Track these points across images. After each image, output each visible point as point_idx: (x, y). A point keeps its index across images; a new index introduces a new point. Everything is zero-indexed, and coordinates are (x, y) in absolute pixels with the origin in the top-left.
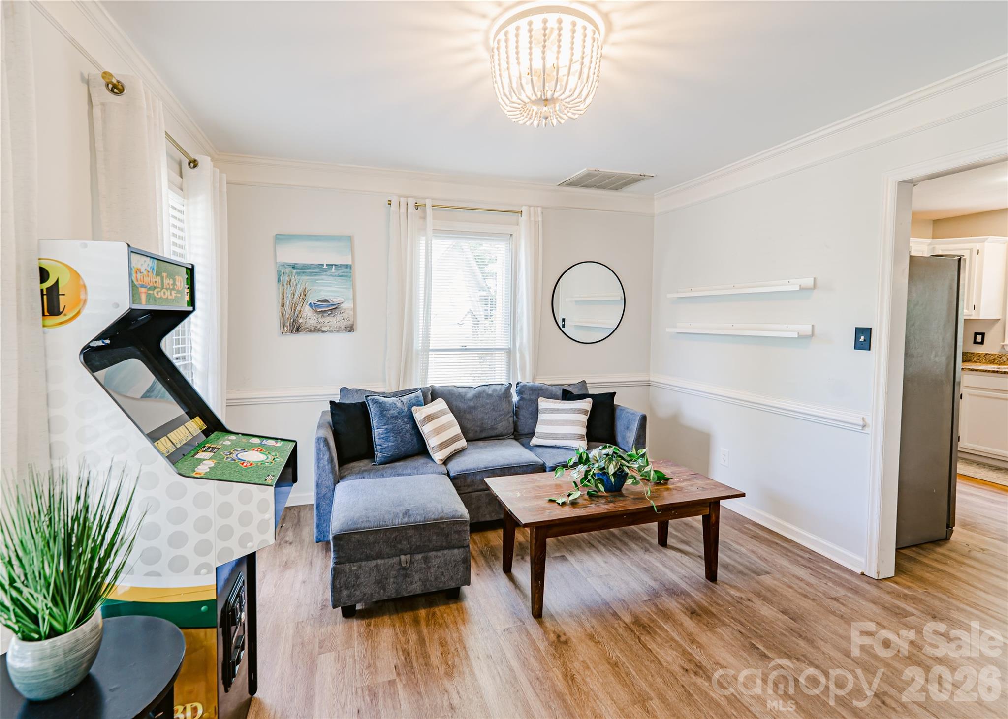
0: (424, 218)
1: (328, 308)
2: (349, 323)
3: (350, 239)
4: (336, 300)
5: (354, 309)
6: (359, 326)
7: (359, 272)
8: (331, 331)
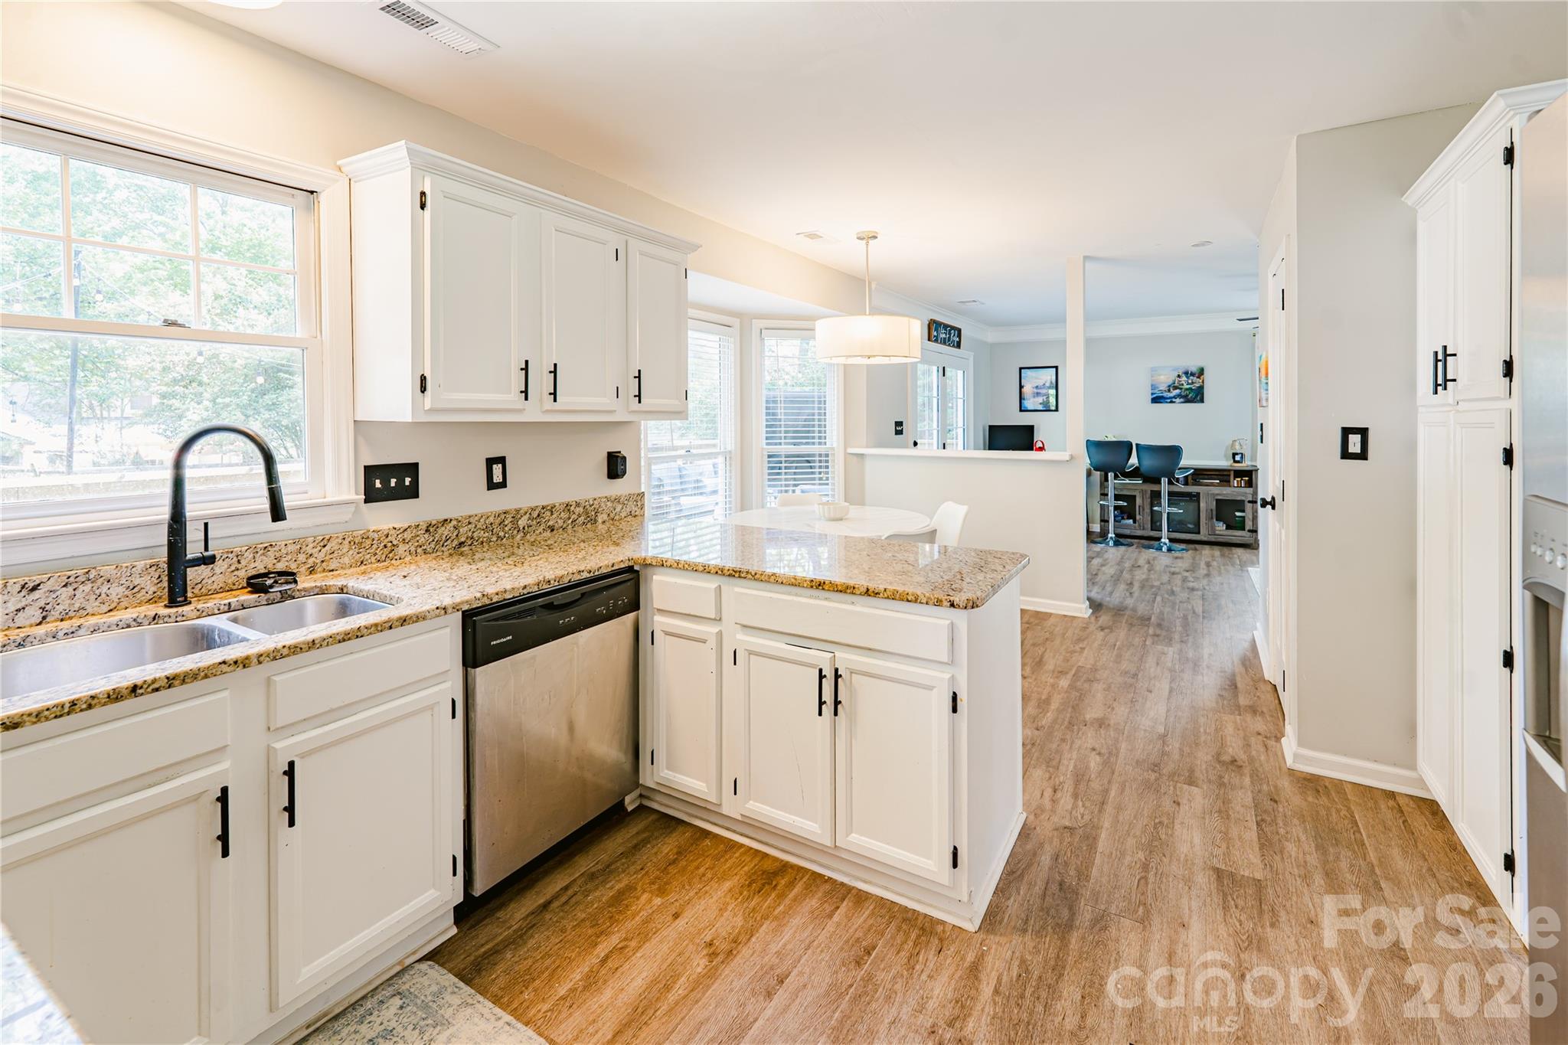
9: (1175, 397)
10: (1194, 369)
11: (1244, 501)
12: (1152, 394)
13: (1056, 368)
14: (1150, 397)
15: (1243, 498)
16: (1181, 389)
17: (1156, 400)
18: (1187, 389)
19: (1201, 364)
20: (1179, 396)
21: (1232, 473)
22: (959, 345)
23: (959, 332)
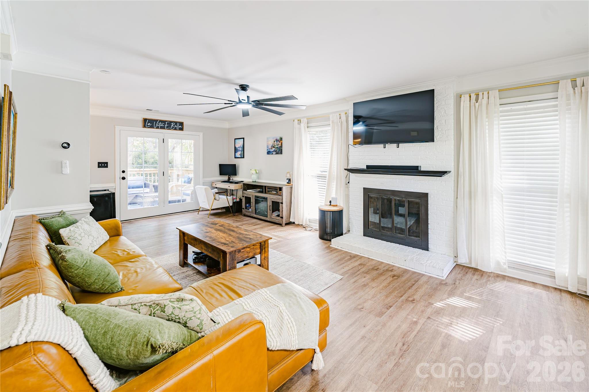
9: (273, 152)
10: (278, 138)
11: (279, 202)
12: (267, 150)
13: (244, 138)
14: (266, 151)
15: (279, 201)
16: (275, 147)
17: (269, 153)
18: (277, 148)
19: (281, 136)
20: (275, 151)
21: (278, 188)
22: (182, 129)
23: (182, 124)
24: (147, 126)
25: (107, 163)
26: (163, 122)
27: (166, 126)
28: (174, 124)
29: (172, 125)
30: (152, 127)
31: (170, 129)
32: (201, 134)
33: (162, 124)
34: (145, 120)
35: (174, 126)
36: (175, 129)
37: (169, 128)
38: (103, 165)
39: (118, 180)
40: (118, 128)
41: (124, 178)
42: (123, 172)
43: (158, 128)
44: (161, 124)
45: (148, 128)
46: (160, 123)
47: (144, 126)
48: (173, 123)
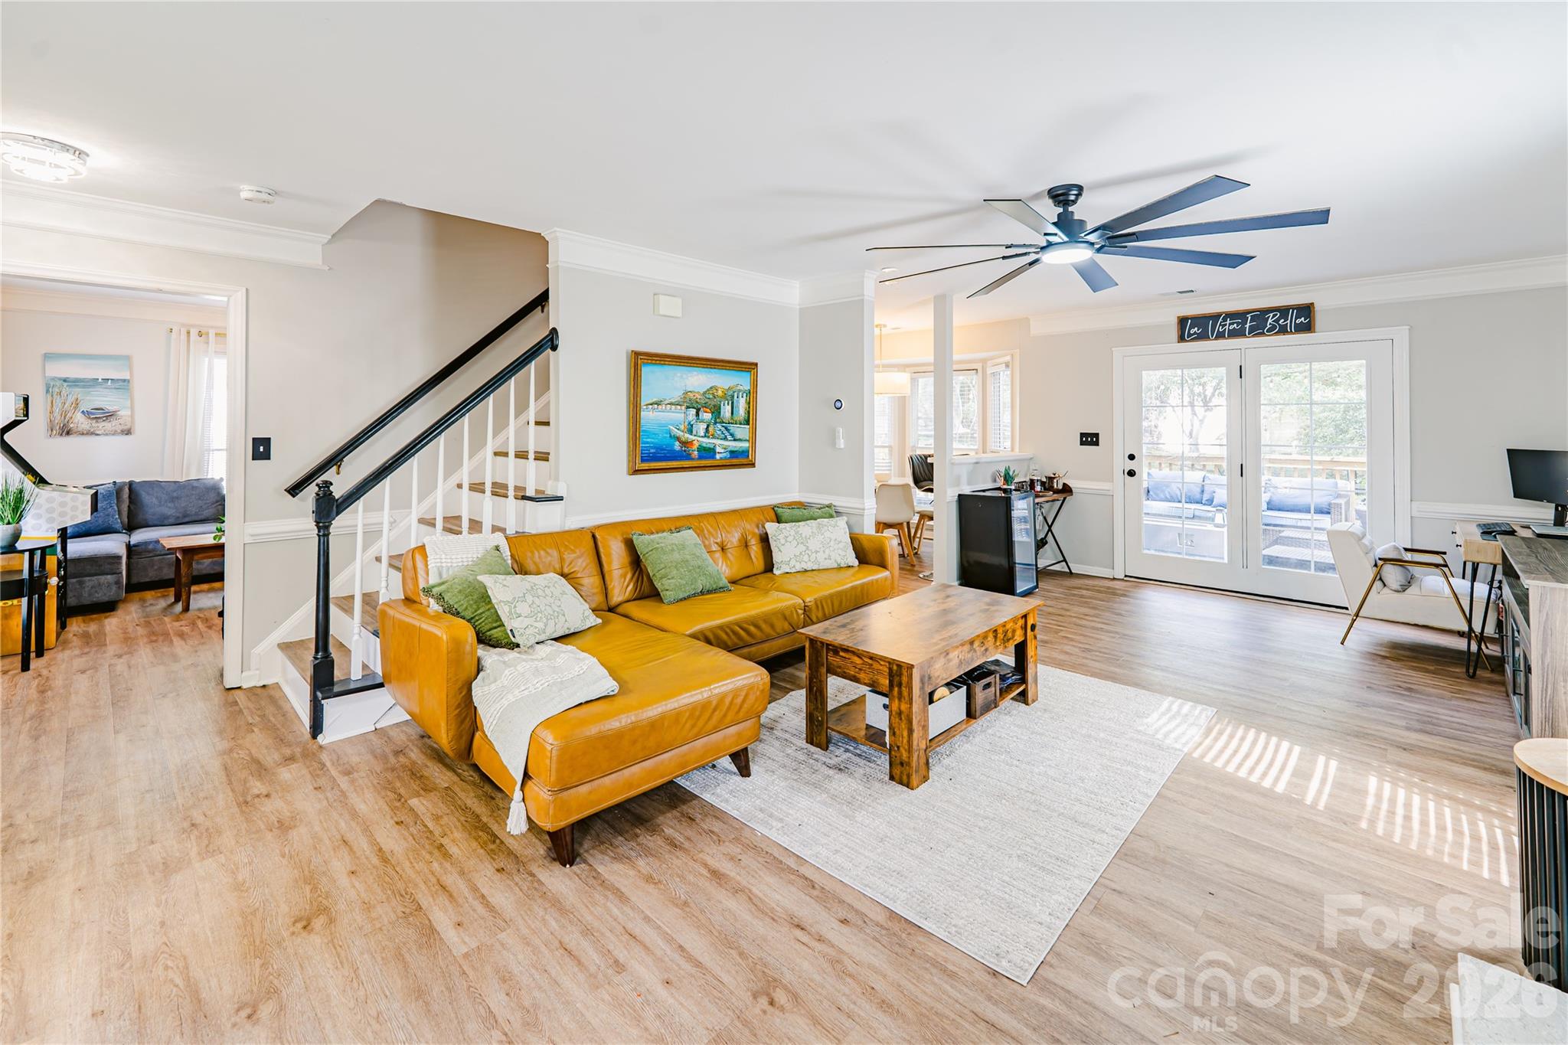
0: (208, 343)
1: (105, 415)
2: (126, 428)
3: (128, 358)
4: (112, 409)
5: (132, 416)
6: (138, 429)
7: (137, 386)
8: (107, 434)
22: (1308, 328)
23: (1307, 310)
24: (1190, 335)
25: (1097, 435)
26: (1239, 316)
27: (1247, 326)
28: (1274, 316)
29: (1270, 321)
30: (1203, 336)
31: (1262, 334)
32: (1401, 334)
33: (1233, 324)
34: (1182, 321)
35: (1277, 321)
36: (1283, 331)
37: (1258, 330)
38: (1090, 439)
39: (1119, 476)
40: (1117, 352)
41: (1131, 473)
42: (1132, 457)
43: (1220, 336)
44: (1230, 324)
45: (1193, 340)
46: (1228, 322)
47: (1182, 338)
48: (1271, 315)
